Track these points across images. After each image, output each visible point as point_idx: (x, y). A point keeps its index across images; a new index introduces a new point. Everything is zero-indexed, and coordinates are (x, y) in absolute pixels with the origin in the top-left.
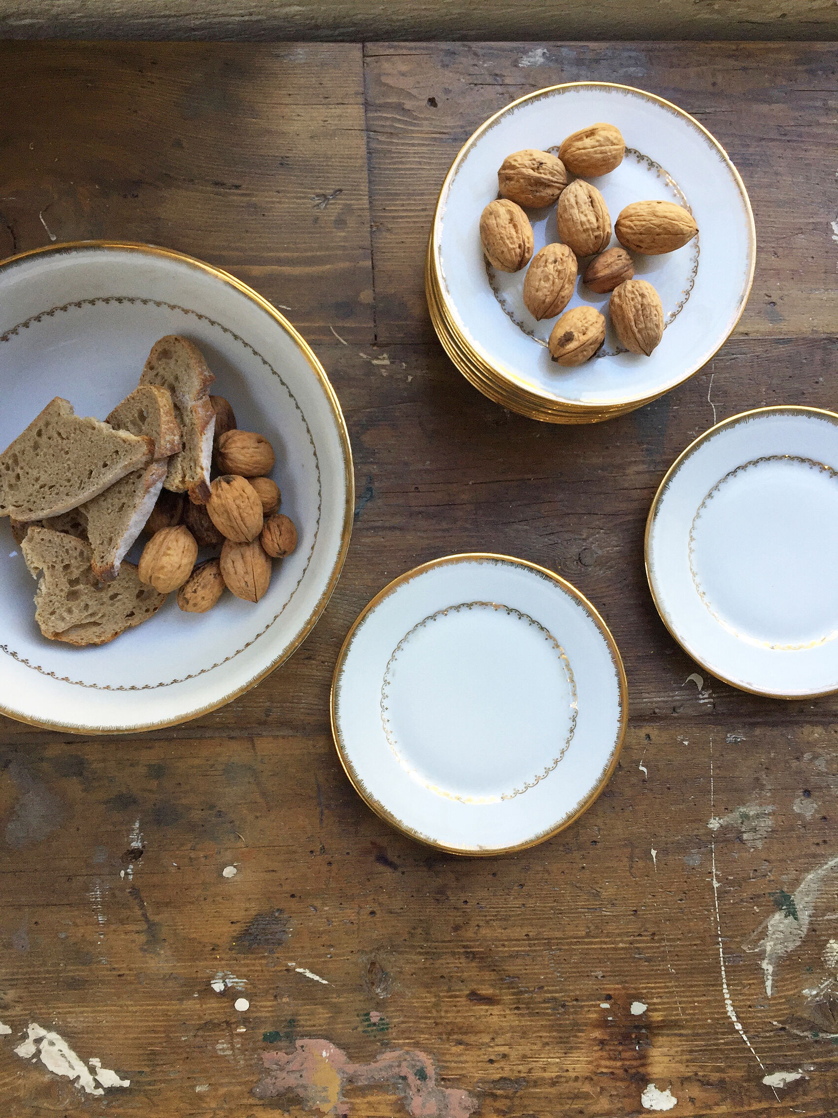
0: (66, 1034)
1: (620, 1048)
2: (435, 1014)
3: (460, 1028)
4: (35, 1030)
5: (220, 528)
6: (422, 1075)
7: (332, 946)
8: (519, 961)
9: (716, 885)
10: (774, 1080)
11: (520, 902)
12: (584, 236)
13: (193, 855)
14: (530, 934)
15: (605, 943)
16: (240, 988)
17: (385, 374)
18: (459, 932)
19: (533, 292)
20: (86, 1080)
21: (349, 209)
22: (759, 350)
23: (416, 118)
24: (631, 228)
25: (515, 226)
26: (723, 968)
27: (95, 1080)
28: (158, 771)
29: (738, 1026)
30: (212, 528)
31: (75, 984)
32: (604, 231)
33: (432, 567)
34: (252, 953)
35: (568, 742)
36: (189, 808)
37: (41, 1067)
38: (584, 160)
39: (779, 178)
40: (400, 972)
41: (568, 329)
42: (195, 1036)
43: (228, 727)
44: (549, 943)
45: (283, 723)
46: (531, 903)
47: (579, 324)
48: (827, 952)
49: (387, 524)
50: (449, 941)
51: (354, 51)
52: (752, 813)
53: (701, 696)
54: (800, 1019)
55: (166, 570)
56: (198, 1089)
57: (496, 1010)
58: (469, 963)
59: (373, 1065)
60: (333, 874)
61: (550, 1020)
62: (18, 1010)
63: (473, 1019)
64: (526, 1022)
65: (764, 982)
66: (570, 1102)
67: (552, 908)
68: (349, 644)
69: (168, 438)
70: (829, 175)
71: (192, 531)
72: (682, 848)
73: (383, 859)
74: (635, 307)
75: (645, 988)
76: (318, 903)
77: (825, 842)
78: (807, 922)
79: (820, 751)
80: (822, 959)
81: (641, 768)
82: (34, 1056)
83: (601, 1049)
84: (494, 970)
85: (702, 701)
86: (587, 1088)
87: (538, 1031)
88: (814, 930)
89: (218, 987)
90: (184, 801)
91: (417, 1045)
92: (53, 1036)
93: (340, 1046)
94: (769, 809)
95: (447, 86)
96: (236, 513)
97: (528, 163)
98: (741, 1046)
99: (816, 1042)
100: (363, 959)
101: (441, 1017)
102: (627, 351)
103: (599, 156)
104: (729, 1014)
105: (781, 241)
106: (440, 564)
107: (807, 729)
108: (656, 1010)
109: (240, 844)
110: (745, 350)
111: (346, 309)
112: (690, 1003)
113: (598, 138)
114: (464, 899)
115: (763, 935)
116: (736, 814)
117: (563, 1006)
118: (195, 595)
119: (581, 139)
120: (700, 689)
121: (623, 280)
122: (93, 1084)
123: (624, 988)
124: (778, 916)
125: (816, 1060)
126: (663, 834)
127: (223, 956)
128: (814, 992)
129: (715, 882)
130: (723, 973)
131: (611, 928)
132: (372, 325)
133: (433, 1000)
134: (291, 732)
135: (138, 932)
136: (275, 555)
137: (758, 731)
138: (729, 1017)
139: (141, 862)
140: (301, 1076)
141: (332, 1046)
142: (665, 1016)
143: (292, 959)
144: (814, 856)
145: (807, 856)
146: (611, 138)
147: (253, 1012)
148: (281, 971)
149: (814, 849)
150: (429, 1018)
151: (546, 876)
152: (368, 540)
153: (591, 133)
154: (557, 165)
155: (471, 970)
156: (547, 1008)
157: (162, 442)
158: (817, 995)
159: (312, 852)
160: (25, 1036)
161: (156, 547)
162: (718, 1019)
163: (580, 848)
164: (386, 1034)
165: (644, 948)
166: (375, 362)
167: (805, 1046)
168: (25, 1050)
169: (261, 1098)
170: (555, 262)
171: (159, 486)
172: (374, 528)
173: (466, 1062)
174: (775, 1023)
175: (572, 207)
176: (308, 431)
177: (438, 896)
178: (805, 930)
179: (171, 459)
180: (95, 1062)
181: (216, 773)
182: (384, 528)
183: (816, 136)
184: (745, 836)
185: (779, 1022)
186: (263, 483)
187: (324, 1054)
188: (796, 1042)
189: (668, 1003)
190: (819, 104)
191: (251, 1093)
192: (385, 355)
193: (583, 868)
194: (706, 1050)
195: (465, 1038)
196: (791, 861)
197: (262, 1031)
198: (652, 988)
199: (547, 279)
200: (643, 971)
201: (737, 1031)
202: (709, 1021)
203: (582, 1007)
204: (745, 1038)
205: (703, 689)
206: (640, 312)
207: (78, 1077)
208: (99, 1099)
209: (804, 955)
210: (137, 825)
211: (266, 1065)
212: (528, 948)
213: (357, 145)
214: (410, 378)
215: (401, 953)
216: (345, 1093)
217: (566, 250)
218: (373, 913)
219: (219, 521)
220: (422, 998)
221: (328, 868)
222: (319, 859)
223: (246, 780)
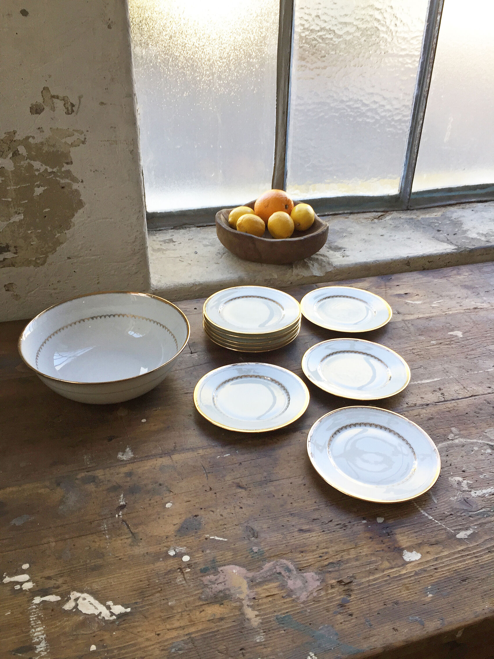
0: (93, 593)
1: (381, 538)
2: (285, 542)
3: (300, 545)
4: (74, 595)
6: (289, 570)
7: (225, 525)
10: (462, 535)
13: (150, 502)
14: (317, 501)
16: (183, 552)
18: (284, 507)
20: (105, 613)
27: (111, 612)
28: (130, 474)
29: (431, 517)
31: (96, 568)
34: (186, 535)
36: (146, 485)
37: (77, 612)
40: (262, 528)
42: (163, 578)
43: (159, 454)
46: (311, 490)
50: (281, 511)
54: (456, 509)
56: (170, 604)
57: (314, 534)
58: (293, 518)
59: (262, 571)
60: (218, 497)
61: (341, 533)
62: (65, 587)
63: (304, 540)
64: (330, 536)
65: (431, 498)
66: (368, 566)
73: (239, 486)
75: (379, 511)
76: (214, 509)
82: (74, 608)
83: (372, 541)
84: (306, 518)
86: (374, 559)
87: (337, 539)
89: (172, 553)
90: (143, 483)
91: (281, 557)
92: (85, 595)
93: (241, 566)
95: (199, 306)
98: (437, 525)
100: (242, 527)
101: (288, 542)
108: (389, 519)
109: (172, 494)
114: (281, 495)
117: (345, 526)
122: (109, 614)
123: (369, 513)
125: (475, 524)
127: (172, 539)
128: (455, 498)
133: (282, 536)
135: (127, 538)
138: (424, 515)
139: (125, 510)
140: (225, 584)
141: (237, 567)
142: (395, 521)
143: (208, 534)
147: (192, 560)
148: (202, 540)
150: (283, 544)
155: (294, 521)
156: (338, 528)
158: (457, 499)
159: (206, 491)
160: (70, 598)
162: (419, 516)
164: (264, 556)
167: (466, 519)
168: (69, 606)
169: (207, 600)
173: (309, 559)
174: (446, 513)
177: (269, 496)
180: (110, 603)
181: (156, 470)
185: (448, 512)
187: (234, 571)
188: (461, 519)
189: (393, 515)
191: (200, 599)
192: (196, 355)
194: (422, 530)
195: (303, 549)
197: (199, 568)
198: (382, 511)
201: (431, 520)
203: (354, 524)
204: (437, 522)
207: (101, 613)
208: (113, 622)
209: (441, 485)
210: (122, 496)
211: (205, 583)
212: (318, 506)
214: (206, 358)
215: (259, 520)
216: (250, 587)
218: (241, 508)
220: (275, 536)
221: (215, 495)
222: (210, 493)
223: (170, 470)
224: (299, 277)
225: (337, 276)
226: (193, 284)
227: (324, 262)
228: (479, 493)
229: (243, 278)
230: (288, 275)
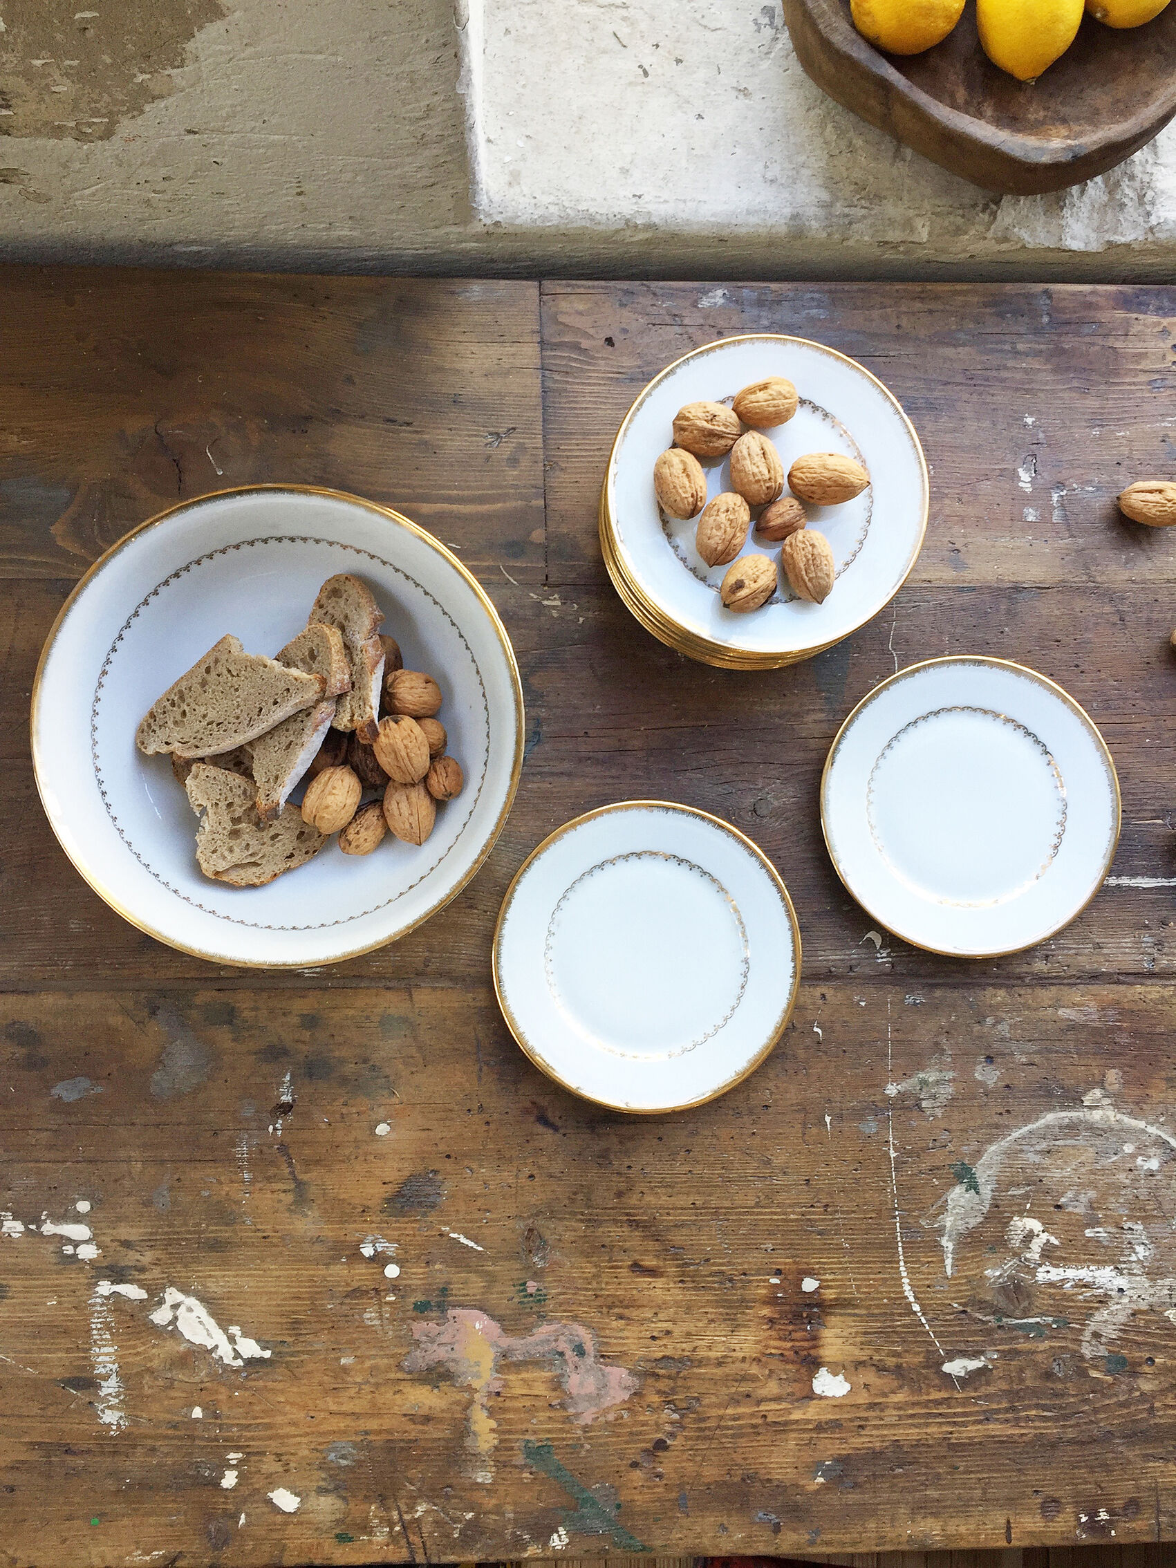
0: (205, 1300)
1: (791, 1328)
2: (594, 1285)
3: (622, 1302)
4: (172, 1295)
5: (386, 768)
6: (580, 1351)
7: (488, 1211)
8: (684, 1231)
9: (893, 1154)
10: (956, 1367)
11: (686, 1168)
12: (756, 486)
13: (344, 1111)
14: (697, 1202)
15: (775, 1214)
16: (390, 1254)
17: (555, 615)
18: (623, 1199)
19: (706, 540)
20: (225, 1351)
21: (521, 448)
22: (942, 598)
23: (593, 358)
24: (803, 480)
25: (688, 476)
26: (900, 1244)
27: (235, 1350)
28: (311, 1022)
29: (916, 1308)
30: (378, 768)
31: (216, 1246)
32: (776, 482)
33: (600, 814)
34: (404, 1216)
35: (739, 999)
36: (342, 1061)
37: (176, 1334)
38: (757, 413)
39: (965, 423)
40: (560, 1240)
41: (739, 577)
42: (341, 1304)
43: (384, 978)
44: (716, 1212)
45: (442, 974)
46: (697, 1170)
47: (750, 572)
48: (1011, 1231)
49: (554, 770)
50: (612, 1208)
51: (530, 289)
52: (931, 1080)
53: (879, 955)
54: (981, 1302)
55: (331, 809)
56: (343, 1361)
57: (659, 1282)
58: (631, 1231)
59: (530, 1339)
60: (491, 1134)
61: (716, 1295)
62: (155, 1273)
63: (635, 1292)
64: (690, 1296)
65: (943, 1261)
66: (736, 1384)
67: (720, 1176)
68: (514, 890)
69: (338, 677)
70: (1017, 420)
71: (356, 770)
72: (859, 1115)
73: (543, 1120)
74: (806, 556)
75: (818, 1263)
76: (474, 1165)
77: (1008, 1111)
78: (989, 1197)
79: (1003, 1015)
80: (1006, 1237)
81: (816, 1029)
82: (170, 1323)
83: (770, 1328)
84: (657, 1240)
85: (880, 961)
86: (755, 1370)
87: (702, 1307)
88: (997, 1206)
89: (367, 1251)
90: (337, 1054)
91: (575, 1318)
92: (192, 1301)
93: (493, 1317)
94: (950, 1075)
95: (623, 326)
96: (403, 753)
97: (701, 415)
98: (919, 1329)
99: (1000, 1327)
100: (520, 1225)
101: (602, 1289)
102: (800, 599)
104: (906, 1294)
105: (965, 488)
106: (609, 811)
107: (990, 991)
108: (829, 1287)
109: (394, 1100)
110: (928, 598)
111: (516, 548)
112: (865, 1280)
113: (770, 391)
114: (627, 1164)
115: (943, 1209)
116: (914, 1080)
117: (731, 1280)
118: (357, 837)
119: (754, 392)
120: (878, 947)
121: (795, 530)
122: (232, 1354)
123: (795, 1262)
124: (958, 1190)
125: (999, 1348)
126: (838, 1099)
127: (374, 1218)
128: (997, 1274)
129: (892, 1151)
130: (900, 1249)
131: (781, 1198)
132: (542, 564)
133: (594, 1270)
134: (449, 984)
135: (284, 1191)
136: (440, 797)
137: (938, 993)
138: (906, 1298)
139: (290, 1117)
140: (452, 1349)
141: (485, 1317)
142: (839, 1293)
143: (446, 1224)
144: (997, 1126)
145: (990, 1126)
146: (783, 392)
147: (405, 1279)
148: (432, 1236)
149: (997, 1119)
150: (587, 1290)
151: (714, 1141)
152: (535, 786)
153: (765, 387)
154: (731, 417)
155: (634, 1239)
156: (714, 1282)
157: (333, 681)
158: (999, 1277)
159: (469, 1110)
160: (161, 1302)
161: (321, 786)
162: (896, 1299)
163: (751, 1112)
164: (544, 1306)
165: (816, 1221)
166: (546, 603)
167: (989, 1332)
168: (161, 1316)
169: (410, 1373)
170: (727, 511)
171: (328, 724)
172: (540, 773)
173: (627, 1338)
174: (955, 1305)
175: (745, 459)
176: (478, 672)
177: (601, 1160)
178: (988, 1206)
179: (340, 698)
180: (235, 1330)
181: (372, 1025)
182: (553, 774)
183: (1002, 380)
184: (924, 1104)
185: (960, 1304)
186: (428, 723)
187: (477, 1326)
188: (979, 1327)
189: (842, 1280)
190: (1008, 347)
191: (399, 1367)
192: (556, 596)
193: (754, 1133)
194: (881, 1332)
195: (626, 1312)
196: (973, 1131)
197: (413, 1300)
198: (824, 1263)
199: (719, 527)
200: (815, 1244)
201: (915, 1313)
202: (885, 1301)
203: (750, 1281)
204: (924, 1321)
205: (881, 947)
206: (811, 562)
207: (216, 1347)
208: (237, 1371)
209: (986, 1232)
210: (288, 1078)
211: (416, 1337)
212: (695, 1218)
213: (533, 383)
214: (581, 619)
215: (560, 1219)
216: (500, 1369)
217: (738, 499)
218: (531, 1176)
219: (385, 761)
220: (581, 1268)
221: (486, 1128)
222: (477, 1118)
223: (403, 1033)
226: (627, 221)
228: (1056, 1274)
229: (807, 223)
230: (972, 232)
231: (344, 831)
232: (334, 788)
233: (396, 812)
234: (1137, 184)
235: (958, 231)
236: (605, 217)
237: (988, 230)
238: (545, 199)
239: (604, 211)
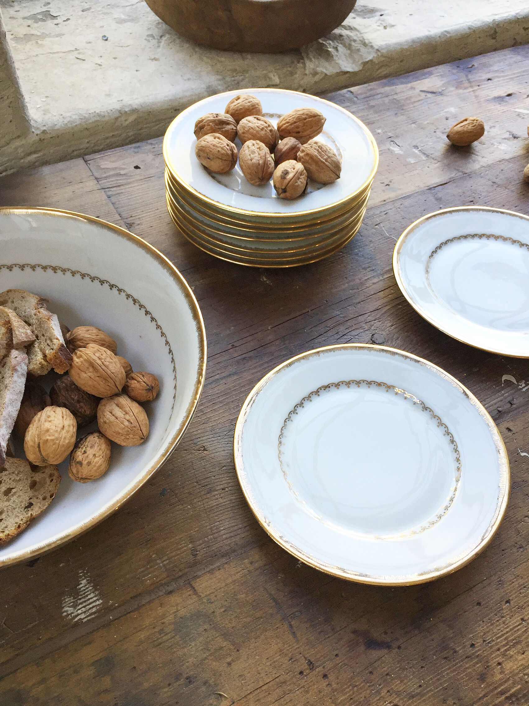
11: (517, 619)
18: (488, 680)
22: (397, 205)
23: (131, 176)
28: (106, 665)
35: (456, 451)
36: (154, 691)
41: (282, 170)
43: (162, 585)
45: (213, 556)
47: (288, 165)
50: (485, 696)
51: (78, 161)
53: (520, 386)
55: (51, 431)
60: (335, 686)
69: (21, 330)
73: (373, 644)
81: (523, 454)
85: (524, 390)
90: (146, 685)
95: (142, 160)
96: (98, 362)
97: (209, 116)
103: (249, 104)
113: (243, 97)
114: (468, 643)
118: (86, 455)
119: (233, 102)
120: (515, 382)
134: (224, 560)
151: (521, 581)
153: (238, 98)
154: (227, 114)
157: (17, 332)
159: (301, 673)
170: (254, 145)
171: (25, 367)
175: (248, 124)
177: (445, 654)
179: (28, 346)
181: (169, 636)
199: (253, 152)
205: (518, 381)
213: (100, 195)
221: (326, 682)
222: (312, 677)
223: (201, 629)
224: (317, 78)
225: (383, 69)
226: (120, 111)
227: (355, 41)
229: (216, 88)
230: (299, 72)
231: (71, 456)
232: (49, 417)
233: (112, 419)
234: (359, 42)
235: (292, 74)
236: (106, 113)
237: (305, 70)
238: (68, 114)
239: (105, 110)
